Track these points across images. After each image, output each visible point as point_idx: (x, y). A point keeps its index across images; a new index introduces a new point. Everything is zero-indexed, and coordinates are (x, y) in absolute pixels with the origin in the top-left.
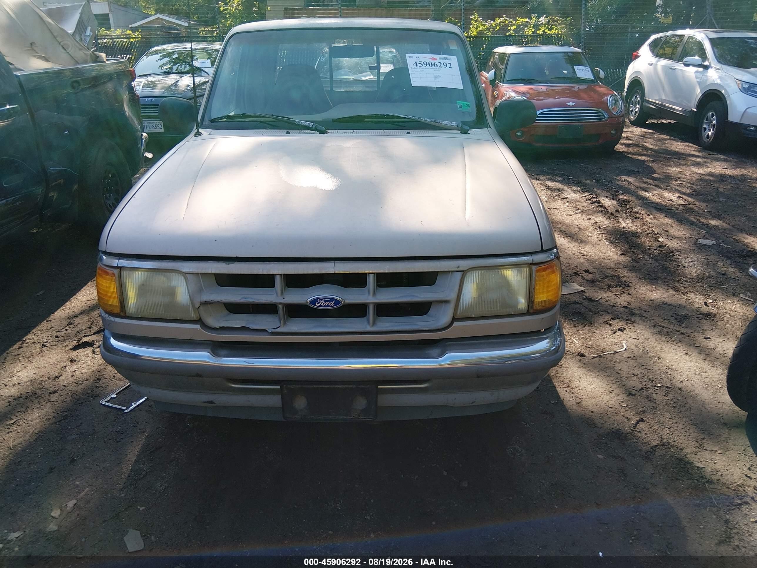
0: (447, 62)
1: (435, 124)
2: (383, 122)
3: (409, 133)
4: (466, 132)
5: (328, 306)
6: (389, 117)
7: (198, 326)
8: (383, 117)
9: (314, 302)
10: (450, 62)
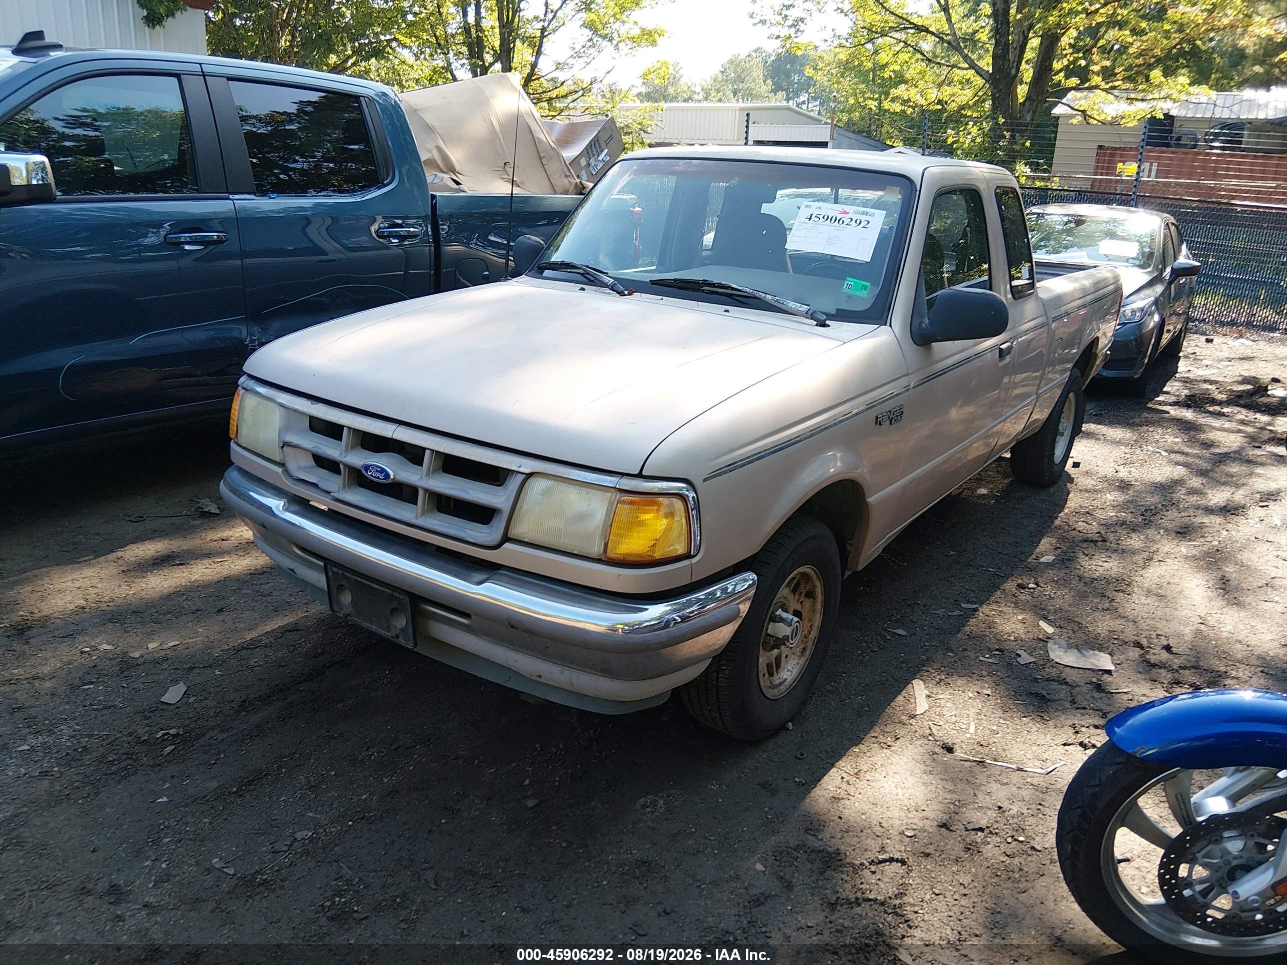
0: (864, 218)
1: (776, 304)
2: (717, 293)
3: (727, 311)
4: (823, 325)
5: (378, 478)
6: (721, 286)
7: (279, 470)
8: (712, 285)
9: (367, 468)
10: (867, 218)
